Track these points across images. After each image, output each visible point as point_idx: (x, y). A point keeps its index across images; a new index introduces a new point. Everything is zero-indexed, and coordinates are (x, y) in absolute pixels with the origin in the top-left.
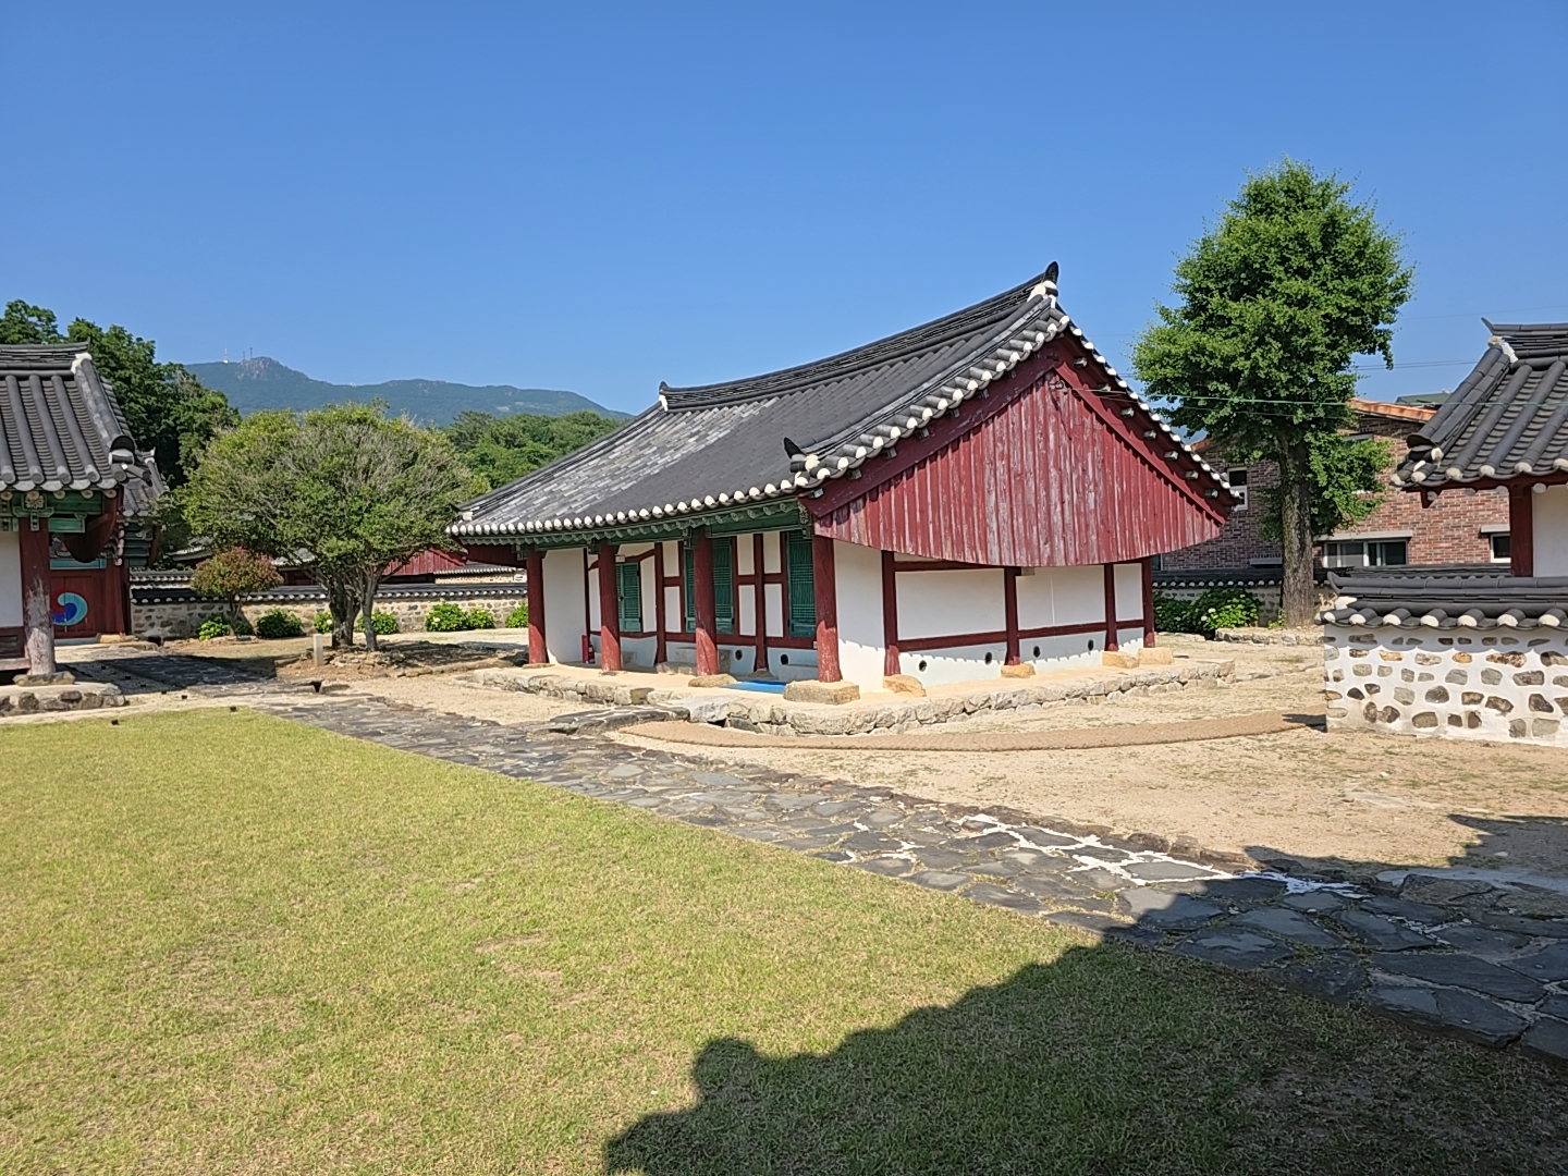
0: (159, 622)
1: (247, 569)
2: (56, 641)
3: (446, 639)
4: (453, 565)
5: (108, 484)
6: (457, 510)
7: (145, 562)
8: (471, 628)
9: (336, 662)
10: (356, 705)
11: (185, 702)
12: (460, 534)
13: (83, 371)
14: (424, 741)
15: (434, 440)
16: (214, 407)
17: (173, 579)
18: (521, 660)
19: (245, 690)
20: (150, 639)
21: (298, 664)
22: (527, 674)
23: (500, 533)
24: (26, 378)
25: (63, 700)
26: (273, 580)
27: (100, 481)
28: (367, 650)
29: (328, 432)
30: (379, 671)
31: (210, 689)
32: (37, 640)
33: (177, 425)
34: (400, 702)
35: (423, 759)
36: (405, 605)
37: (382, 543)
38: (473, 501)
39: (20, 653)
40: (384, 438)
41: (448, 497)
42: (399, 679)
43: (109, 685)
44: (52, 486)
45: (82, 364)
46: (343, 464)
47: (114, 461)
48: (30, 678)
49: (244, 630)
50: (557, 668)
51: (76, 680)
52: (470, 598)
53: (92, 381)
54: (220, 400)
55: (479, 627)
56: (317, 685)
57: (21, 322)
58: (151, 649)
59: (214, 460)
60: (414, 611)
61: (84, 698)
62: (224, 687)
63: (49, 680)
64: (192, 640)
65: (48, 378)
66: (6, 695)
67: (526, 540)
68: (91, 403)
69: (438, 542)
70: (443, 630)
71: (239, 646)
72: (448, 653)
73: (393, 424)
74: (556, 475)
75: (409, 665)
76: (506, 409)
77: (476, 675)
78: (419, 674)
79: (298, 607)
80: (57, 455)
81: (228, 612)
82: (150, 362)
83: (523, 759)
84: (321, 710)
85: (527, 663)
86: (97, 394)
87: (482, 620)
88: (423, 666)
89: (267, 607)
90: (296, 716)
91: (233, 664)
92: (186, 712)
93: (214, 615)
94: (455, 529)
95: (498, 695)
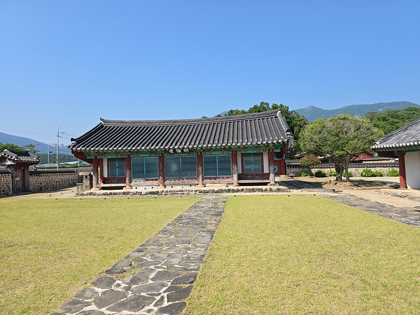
0: (292, 172)
1: (313, 160)
2: (275, 176)
3: (368, 179)
4: (369, 157)
5: (286, 140)
6: (374, 141)
7: (289, 158)
8: (375, 176)
9: (338, 184)
10: (346, 197)
11: (302, 192)
12: (375, 148)
13: (279, 115)
14: (371, 209)
15: (365, 121)
16: (302, 120)
17: (293, 162)
18: (397, 187)
19: (316, 190)
20: (291, 176)
21: (327, 184)
22: (400, 192)
23: (390, 148)
24: (268, 118)
25: (277, 190)
26: (319, 162)
27: (284, 140)
28: (346, 182)
29: (335, 123)
30: (350, 188)
31: (307, 189)
32: (272, 176)
33: (293, 125)
34: (359, 197)
35: (373, 215)
36: (354, 169)
37: (351, 152)
38: (379, 138)
39: (268, 179)
40: (351, 122)
41: (371, 138)
42: (357, 190)
43: (285, 187)
44: (275, 142)
45: (279, 114)
46: (340, 131)
47: (287, 135)
48: (270, 184)
49: (312, 175)
50: (411, 190)
51: (279, 185)
52: (374, 167)
53: (281, 117)
54: (303, 118)
55: (378, 176)
56: (334, 190)
57: (263, 106)
58: (291, 179)
59: (306, 133)
60: (357, 171)
61: (281, 190)
62: (311, 189)
63: (274, 185)
64: (300, 177)
65: (272, 118)
66: (266, 188)
67: (399, 149)
68: (281, 122)
69: (368, 151)
70: (366, 177)
71: (311, 179)
72: (371, 184)
73: (353, 118)
74: (408, 128)
75: (359, 186)
76: (381, 110)
77: (381, 191)
78: (363, 189)
79: (325, 169)
80: (275, 135)
81: (308, 170)
82: (288, 111)
83: (409, 219)
84: (337, 197)
85: (400, 188)
86: (282, 120)
87: (379, 174)
88: (364, 187)
89: (317, 169)
90: (331, 198)
91: (311, 183)
92: (303, 195)
93: (305, 171)
94: (374, 147)
95: (390, 197)
